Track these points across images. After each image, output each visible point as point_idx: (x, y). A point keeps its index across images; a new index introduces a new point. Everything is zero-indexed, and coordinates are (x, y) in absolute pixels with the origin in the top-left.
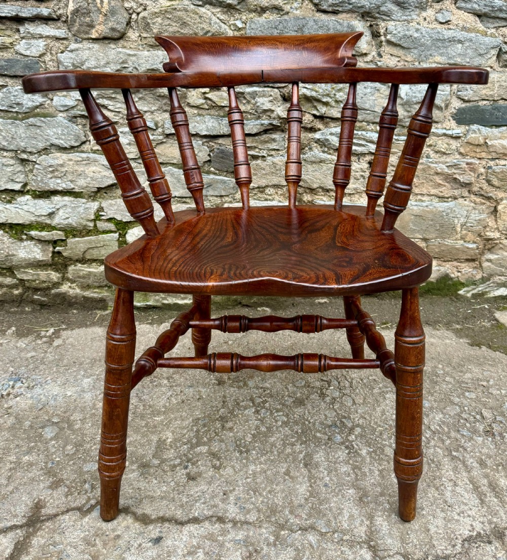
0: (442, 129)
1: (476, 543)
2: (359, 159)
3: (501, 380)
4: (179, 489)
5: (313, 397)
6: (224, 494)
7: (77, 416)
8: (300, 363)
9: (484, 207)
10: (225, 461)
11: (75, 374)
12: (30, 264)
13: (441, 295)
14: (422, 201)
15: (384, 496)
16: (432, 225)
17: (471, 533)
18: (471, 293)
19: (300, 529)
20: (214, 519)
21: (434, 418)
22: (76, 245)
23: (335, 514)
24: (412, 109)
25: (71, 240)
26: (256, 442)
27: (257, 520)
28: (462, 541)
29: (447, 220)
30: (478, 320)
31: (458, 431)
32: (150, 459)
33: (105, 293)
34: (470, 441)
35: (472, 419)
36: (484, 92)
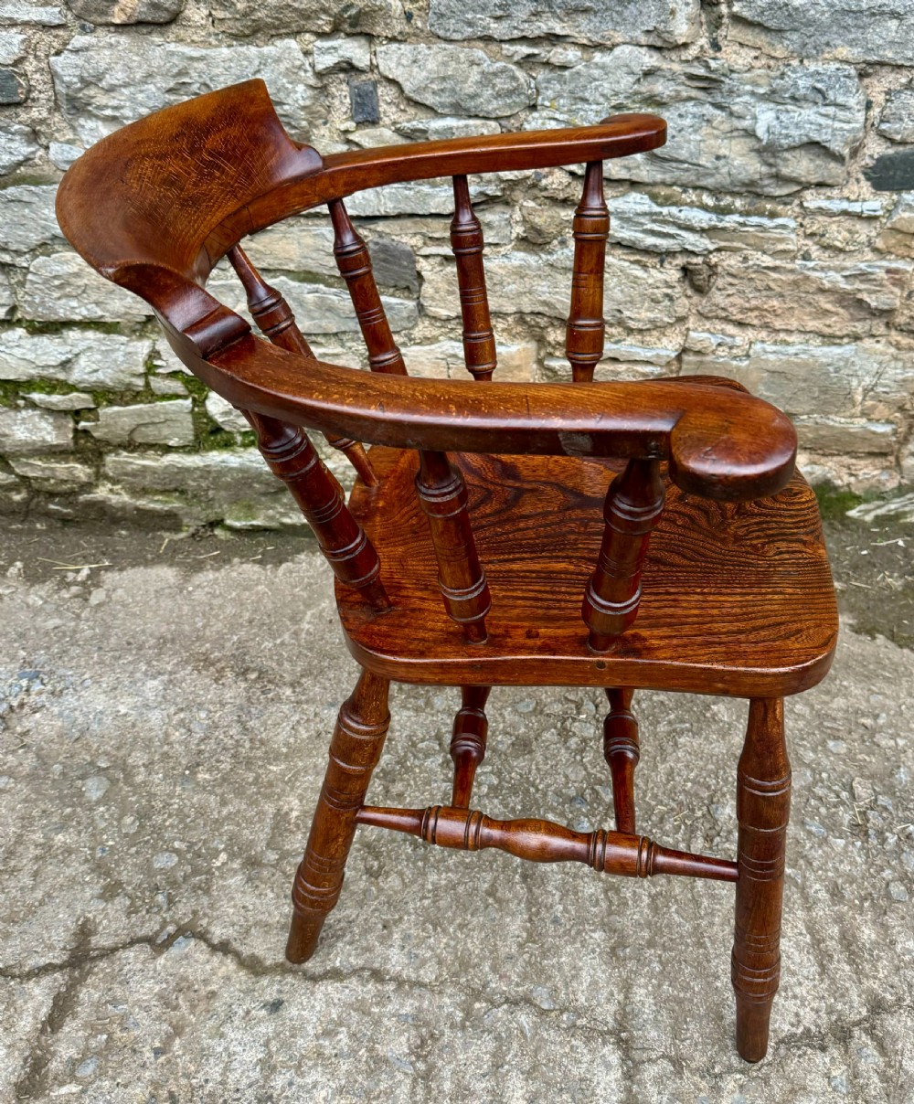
0: (841, 199)
3: (901, 714)
5: (546, 735)
6: (385, 927)
7: (138, 758)
10: (387, 861)
12: (36, 450)
14: (787, 343)
15: (654, 947)
16: (804, 389)
17: (794, 1029)
18: (873, 514)
19: (507, 1001)
20: (366, 974)
22: (116, 419)
23: (567, 977)
24: (778, 161)
25: (106, 409)
27: (436, 979)
28: (776, 1043)
29: (835, 380)
30: (879, 572)
31: (803, 823)
32: (262, 852)
33: (175, 504)
34: (820, 846)
35: (833, 798)
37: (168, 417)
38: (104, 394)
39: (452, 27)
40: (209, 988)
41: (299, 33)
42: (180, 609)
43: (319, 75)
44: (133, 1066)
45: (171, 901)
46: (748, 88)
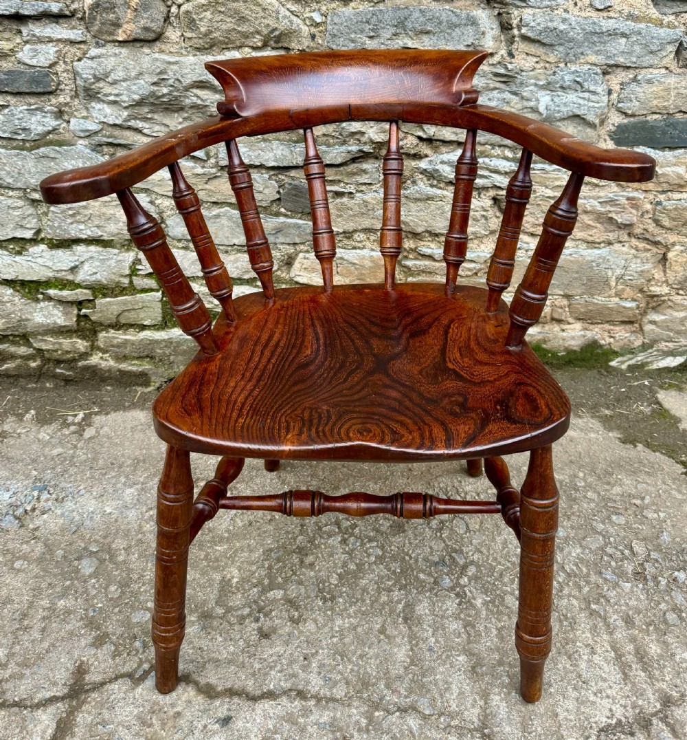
1: (615, 735)
2: (479, 194)
3: (660, 496)
4: (250, 650)
6: (305, 658)
7: (119, 544)
8: (399, 506)
9: (648, 255)
10: (305, 612)
11: (114, 481)
12: (49, 330)
13: (586, 367)
15: (502, 665)
16: (576, 278)
17: (609, 721)
18: (627, 364)
19: (399, 709)
20: (293, 694)
21: (570, 553)
22: (108, 307)
23: (441, 690)
25: (101, 300)
26: (343, 585)
27: (345, 696)
28: (598, 732)
29: (597, 272)
30: (634, 403)
31: (601, 573)
32: (213, 607)
33: (146, 366)
34: (614, 589)
35: (619, 555)
36: (655, 102)
37: (144, 305)
38: (100, 290)
40: (175, 710)
41: (241, 47)
42: (149, 439)
45: (145, 645)
46: (533, 81)
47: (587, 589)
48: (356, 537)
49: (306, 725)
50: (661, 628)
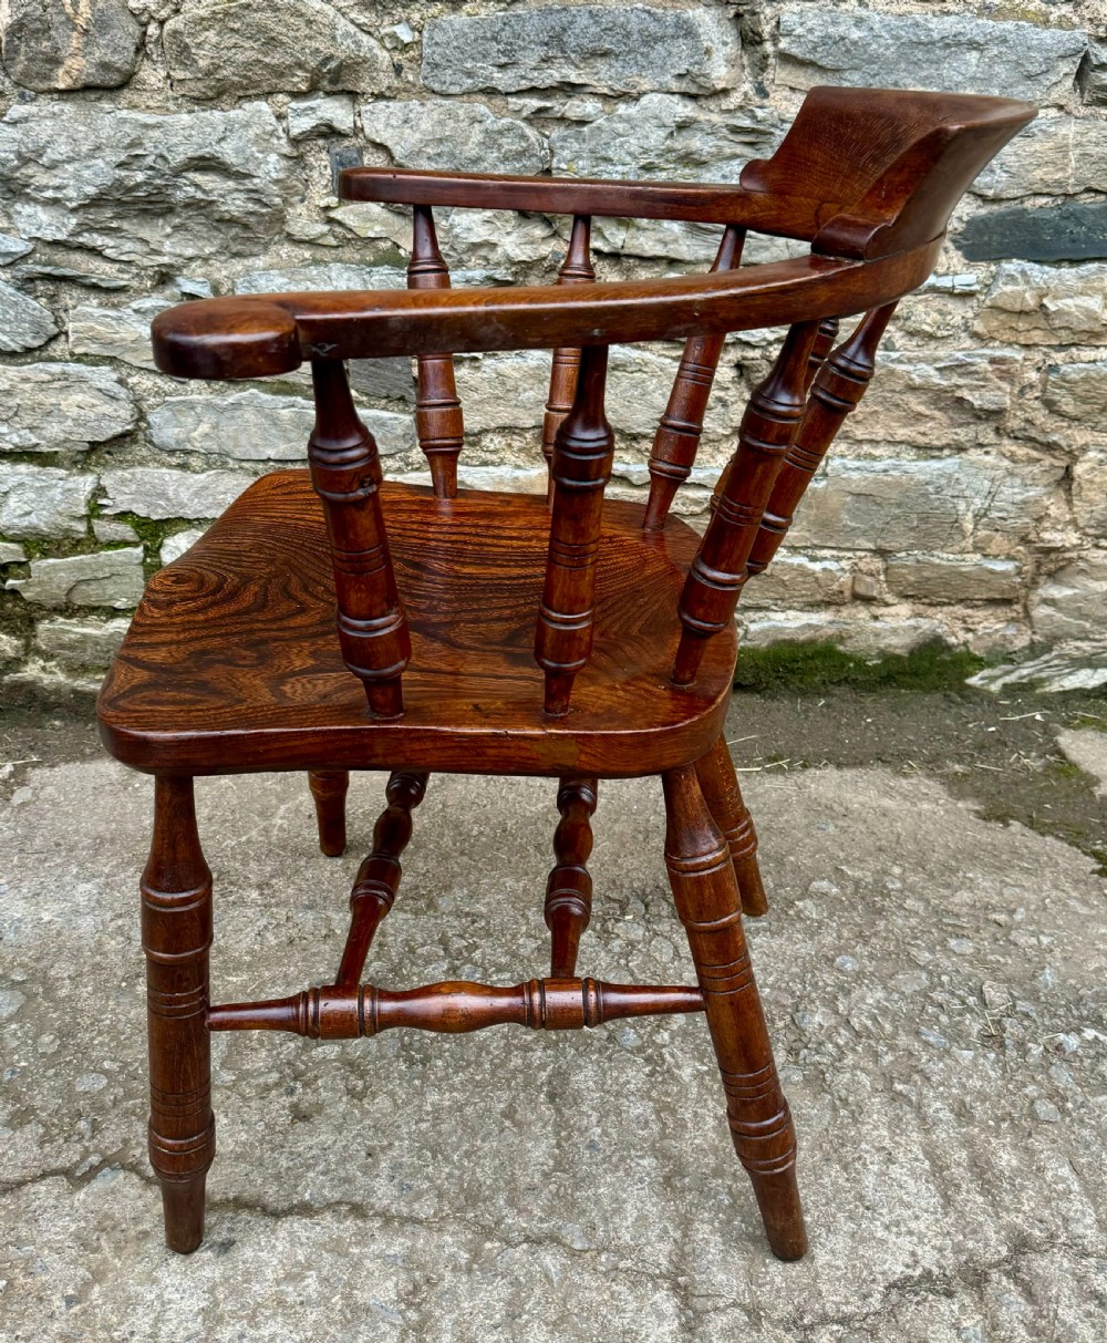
1: (917, 1294)
3: (1045, 908)
4: (275, 1139)
6: (369, 1155)
7: (62, 970)
9: (1036, 469)
10: (375, 1080)
13: (922, 688)
15: (721, 1177)
16: (898, 518)
17: (909, 1272)
18: (1000, 682)
19: (527, 1239)
20: (344, 1209)
21: (863, 999)
22: (51, 575)
23: (606, 1211)
25: (39, 563)
27: (435, 1215)
28: (886, 1288)
29: (937, 503)
30: (1012, 752)
31: (918, 1033)
34: (941, 1059)
35: (956, 1005)
36: (1038, 174)
37: (114, 570)
38: (38, 543)
39: (448, 79)
40: (140, 1228)
41: (270, 93)
42: (123, 806)
43: (295, 142)
44: (39, 1316)
45: (95, 1128)
47: (889, 1058)
48: (475, 964)
49: (363, 1257)
50: (1024, 1126)
